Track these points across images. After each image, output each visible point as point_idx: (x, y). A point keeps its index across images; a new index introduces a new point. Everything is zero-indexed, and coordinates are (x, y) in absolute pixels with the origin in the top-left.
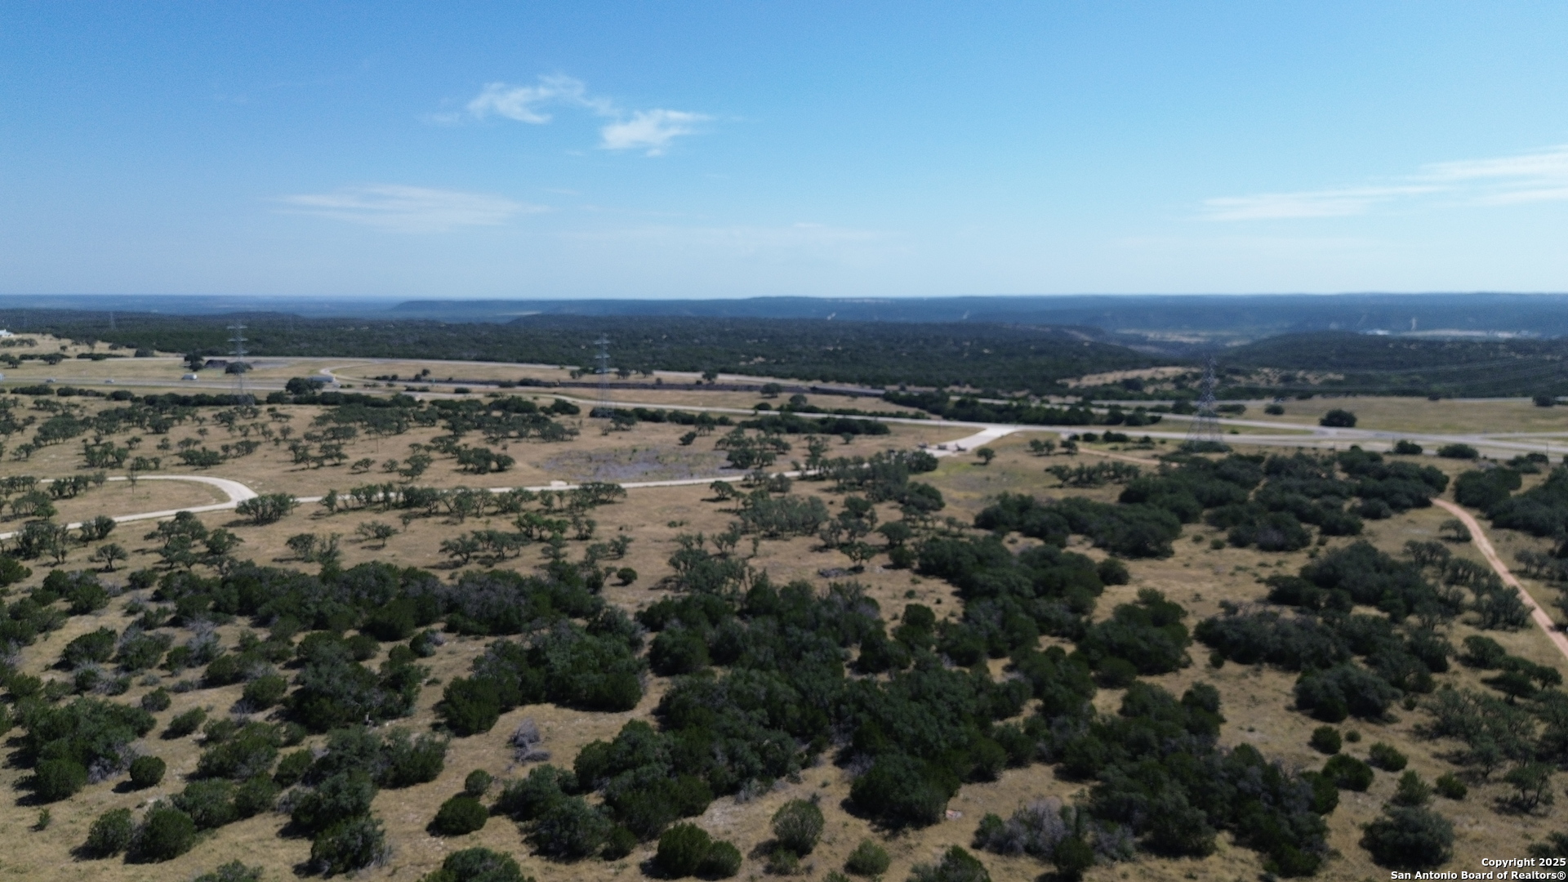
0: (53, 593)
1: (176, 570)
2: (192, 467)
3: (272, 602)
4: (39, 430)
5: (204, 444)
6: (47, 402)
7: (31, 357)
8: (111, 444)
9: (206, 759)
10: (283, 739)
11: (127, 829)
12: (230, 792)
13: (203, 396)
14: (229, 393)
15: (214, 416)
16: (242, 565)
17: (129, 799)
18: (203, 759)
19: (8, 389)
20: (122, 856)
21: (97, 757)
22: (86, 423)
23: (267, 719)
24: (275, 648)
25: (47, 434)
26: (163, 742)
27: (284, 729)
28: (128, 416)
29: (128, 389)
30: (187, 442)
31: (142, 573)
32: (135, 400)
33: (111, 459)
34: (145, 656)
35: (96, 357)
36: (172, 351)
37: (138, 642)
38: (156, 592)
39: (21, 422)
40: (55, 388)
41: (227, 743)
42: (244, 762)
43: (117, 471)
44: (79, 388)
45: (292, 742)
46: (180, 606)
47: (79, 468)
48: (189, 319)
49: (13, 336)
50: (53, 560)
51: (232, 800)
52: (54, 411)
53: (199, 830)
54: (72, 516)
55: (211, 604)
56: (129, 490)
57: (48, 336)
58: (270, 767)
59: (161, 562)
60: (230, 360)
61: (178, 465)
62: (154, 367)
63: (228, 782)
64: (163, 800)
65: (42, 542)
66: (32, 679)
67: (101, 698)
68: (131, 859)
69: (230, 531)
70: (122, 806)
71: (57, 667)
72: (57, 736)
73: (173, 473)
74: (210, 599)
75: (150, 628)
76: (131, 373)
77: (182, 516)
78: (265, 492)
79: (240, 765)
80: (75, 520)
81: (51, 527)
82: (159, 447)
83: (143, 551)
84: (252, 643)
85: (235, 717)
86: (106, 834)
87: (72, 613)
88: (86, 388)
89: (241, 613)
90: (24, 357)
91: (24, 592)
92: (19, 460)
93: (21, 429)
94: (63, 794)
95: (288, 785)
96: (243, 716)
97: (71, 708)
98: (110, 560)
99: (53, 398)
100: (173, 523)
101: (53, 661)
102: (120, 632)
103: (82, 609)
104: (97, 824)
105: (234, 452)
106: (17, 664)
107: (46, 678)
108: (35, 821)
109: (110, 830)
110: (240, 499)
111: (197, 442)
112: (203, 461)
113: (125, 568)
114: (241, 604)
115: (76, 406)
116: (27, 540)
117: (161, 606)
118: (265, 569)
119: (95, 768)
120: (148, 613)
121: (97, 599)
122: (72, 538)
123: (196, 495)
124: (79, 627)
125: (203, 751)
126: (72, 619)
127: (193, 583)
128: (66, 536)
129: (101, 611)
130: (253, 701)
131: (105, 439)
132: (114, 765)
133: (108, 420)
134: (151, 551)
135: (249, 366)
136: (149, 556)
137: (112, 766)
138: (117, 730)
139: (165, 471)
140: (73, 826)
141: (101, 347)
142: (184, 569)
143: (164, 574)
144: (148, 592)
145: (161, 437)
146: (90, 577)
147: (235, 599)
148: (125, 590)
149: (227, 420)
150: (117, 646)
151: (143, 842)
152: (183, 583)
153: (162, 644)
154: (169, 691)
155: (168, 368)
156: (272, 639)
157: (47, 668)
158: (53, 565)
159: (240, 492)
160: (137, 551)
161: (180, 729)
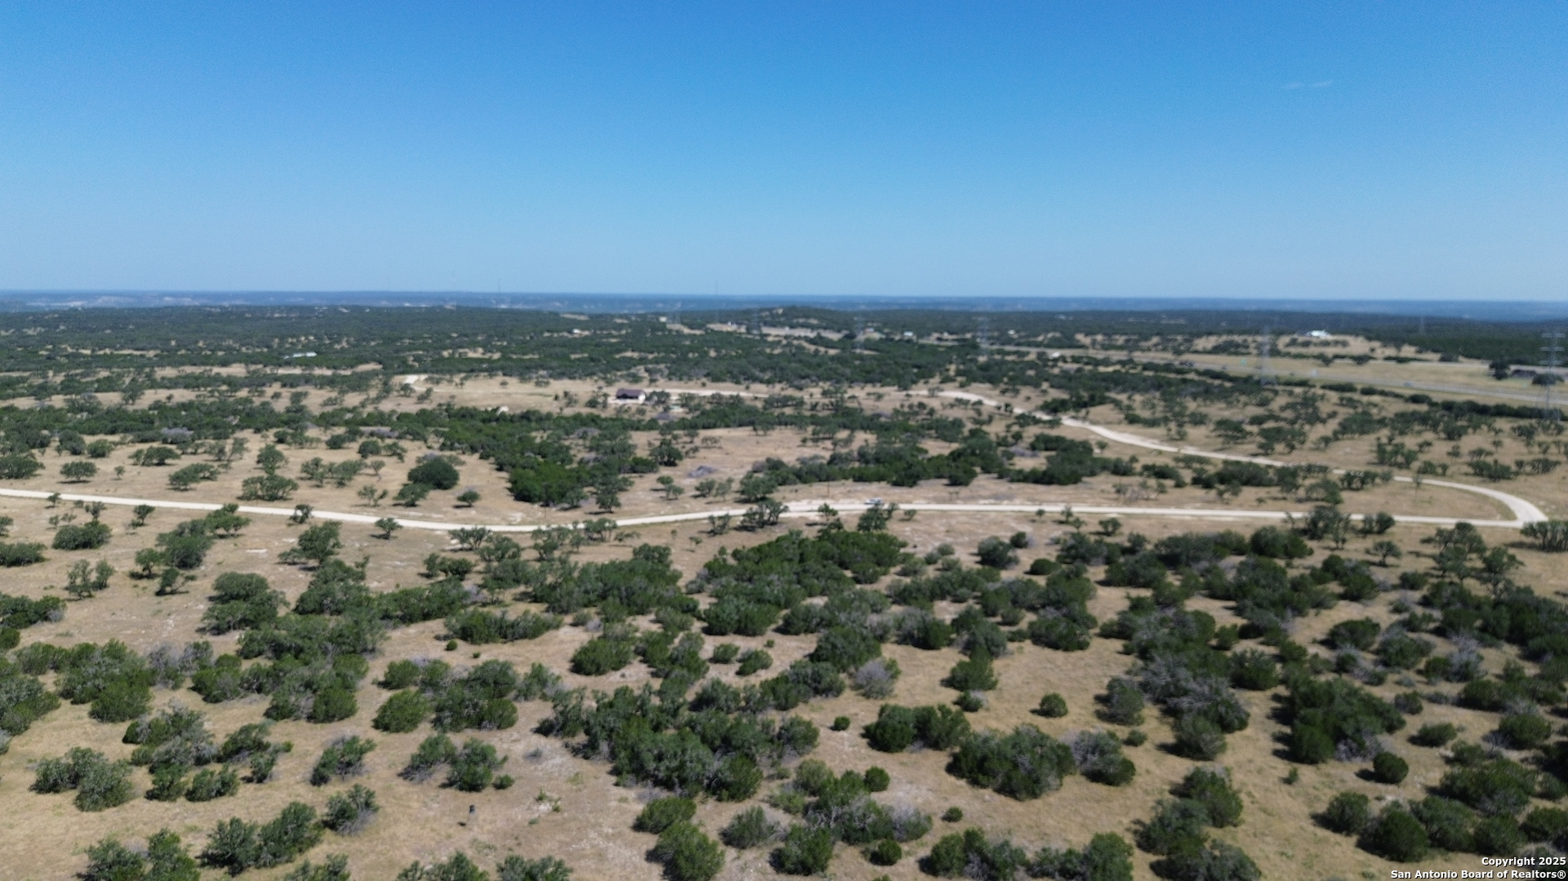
0: (1329, 575)
1: (1447, 580)
2: (1478, 479)
3: (1547, 637)
4: (1340, 424)
5: (1496, 456)
6: (1350, 400)
7: (1342, 357)
8: (1402, 445)
9: (1451, 779)
10: (1538, 788)
11: (1363, 816)
12: (1470, 822)
13: (1504, 406)
14: (1533, 405)
15: (1514, 429)
16: (1519, 590)
17: (1370, 788)
18: (1447, 777)
19: (1318, 385)
20: (1354, 839)
21: (1345, 737)
22: (1382, 422)
23: (1523, 761)
24: (1543, 687)
25: (1345, 429)
26: (1410, 745)
27: (1540, 778)
28: (1423, 419)
29: (1426, 393)
30: (1480, 452)
31: (1414, 575)
32: (1432, 404)
33: (1400, 459)
34: (1404, 657)
35: (1401, 360)
36: (1478, 357)
37: (1400, 641)
38: (1425, 598)
39: (1324, 416)
40: (1359, 387)
41: (1475, 770)
42: (1490, 796)
43: (1404, 472)
44: (1379, 388)
45: (1547, 795)
46: (1446, 616)
47: (1369, 464)
48: (1501, 326)
49: (1330, 337)
50: (1333, 545)
51: (1471, 831)
52: (1355, 407)
53: (1432, 846)
54: (1356, 508)
55: (1478, 623)
56: (1413, 492)
57: (1360, 339)
58: (1518, 812)
59: (1434, 569)
60: (1540, 370)
61: (1466, 474)
62: (1456, 373)
63: (1469, 810)
64: (1401, 801)
65: (1326, 526)
66: (1300, 647)
67: (1357, 684)
68: (1363, 845)
69: (1511, 551)
70: (1360, 792)
71: (1323, 643)
72: (1313, 705)
73: (1459, 481)
74: (1478, 617)
75: (1413, 630)
76: (1432, 377)
77: (1462, 527)
78: (1557, 517)
79: (1484, 797)
80: (1358, 512)
81: (1337, 515)
82: (1449, 454)
83: (1418, 554)
84: (1517, 675)
85: (1487, 747)
86: (1343, 811)
87: (1343, 597)
88: (1387, 389)
89: (1510, 640)
90: (1337, 357)
91: (1306, 568)
92: (1317, 449)
93: (1324, 421)
94: (1311, 760)
95: (1536, 840)
96: (1496, 749)
97: (1329, 684)
98: (1385, 556)
99: (1356, 396)
100: (1451, 532)
101: (1320, 637)
102: (1384, 626)
103: (1353, 596)
104: (1337, 799)
105: (1528, 469)
106: (1290, 631)
107: (1312, 650)
108: (1286, 774)
109: (1348, 810)
110: (1528, 520)
111: (1489, 454)
112: (1494, 474)
113: (1397, 566)
114: (1511, 631)
115: (1375, 405)
116: (1314, 522)
117: (1428, 611)
118: (1545, 601)
119: (1342, 747)
120: (1413, 616)
121: (1367, 590)
122: (1354, 530)
123: (1480, 508)
124: (1347, 612)
125: (1448, 769)
126: (1342, 603)
127: (1463, 597)
128: (1348, 525)
129: (1369, 602)
130: (1510, 736)
131: (1398, 440)
132: (1358, 750)
133: (1403, 422)
134: (1426, 556)
135: (1560, 379)
136: (1423, 560)
137: (1358, 751)
138: (1367, 719)
139: (1451, 478)
140: (1316, 793)
141: (1408, 351)
142: (1456, 580)
143: (1434, 581)
144: (1416, 595)
145: (1452, 443)
146: (1364, 568)
147: (1506, 623)
148: (1395, 587)
149: (1526, 434)
150: (1379, 639)
151: (1376, 835)
152: (1453, 594)
153: (1423, 649)
154: (1423, 697)
155: (1471, 375)
156: (1541, 677)
157: (1314, 642)
158: (1333, 549)
159: (1528, 512)
160: (1411, 553)
161: (1429, 738)
